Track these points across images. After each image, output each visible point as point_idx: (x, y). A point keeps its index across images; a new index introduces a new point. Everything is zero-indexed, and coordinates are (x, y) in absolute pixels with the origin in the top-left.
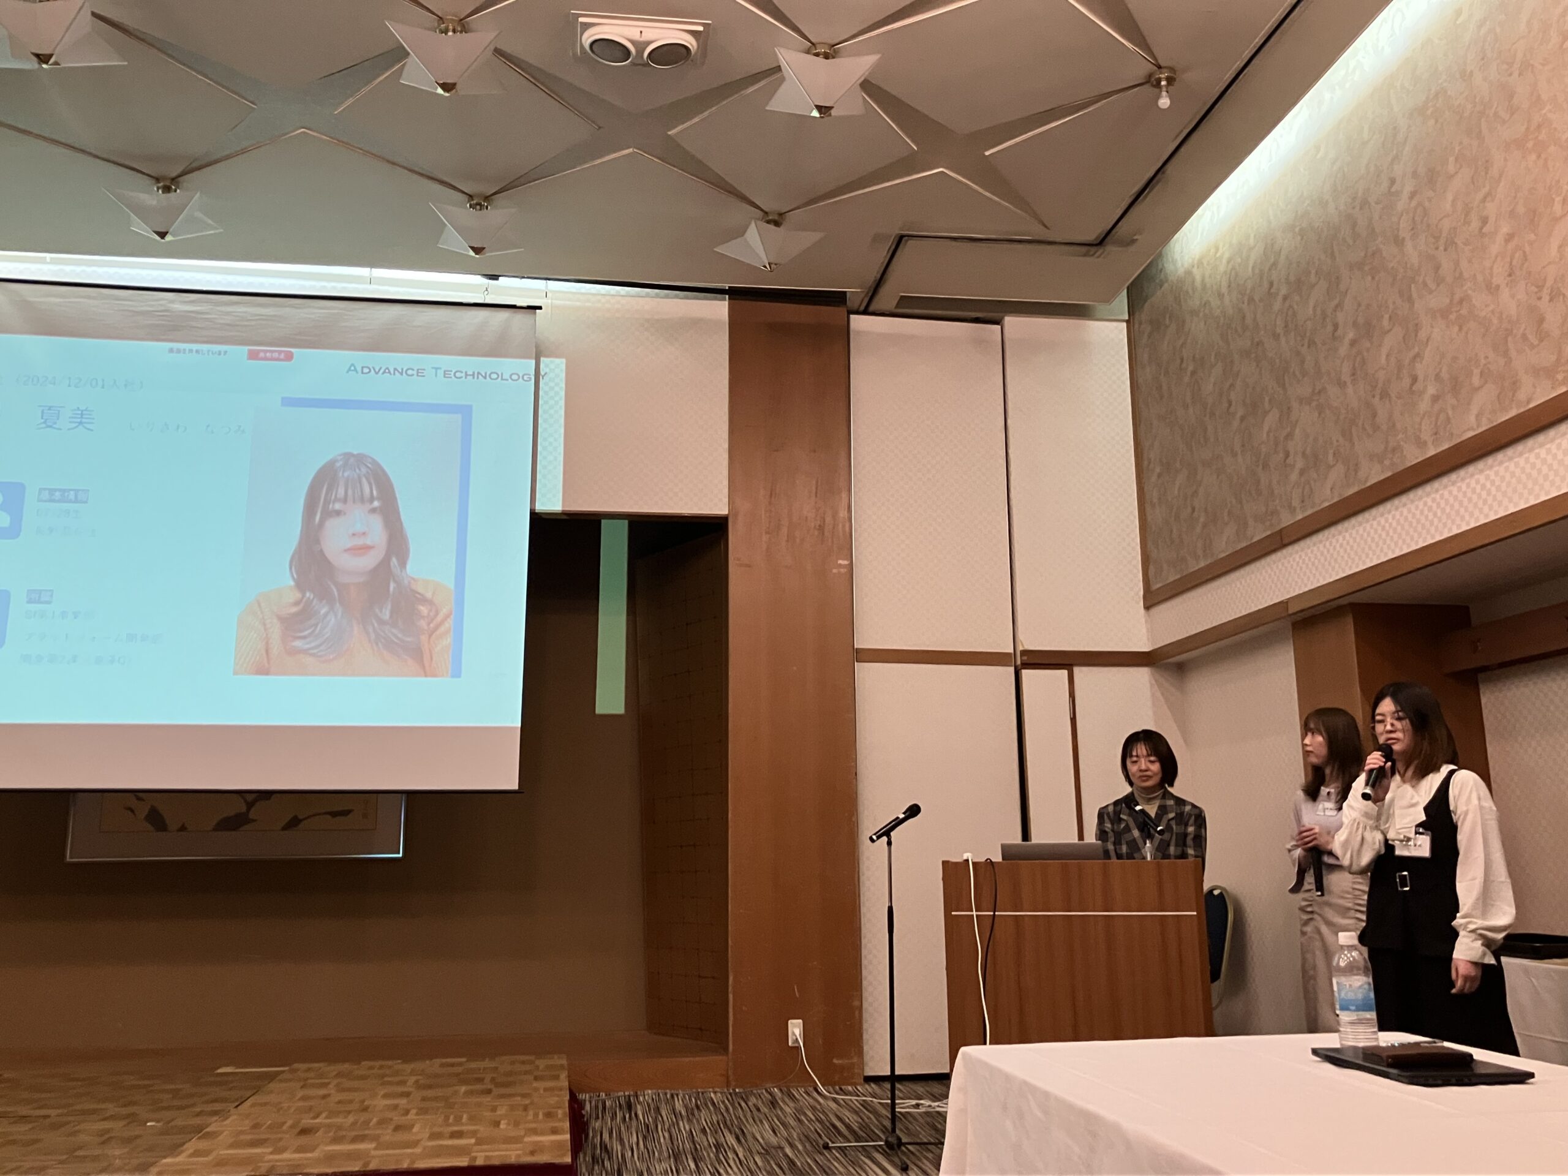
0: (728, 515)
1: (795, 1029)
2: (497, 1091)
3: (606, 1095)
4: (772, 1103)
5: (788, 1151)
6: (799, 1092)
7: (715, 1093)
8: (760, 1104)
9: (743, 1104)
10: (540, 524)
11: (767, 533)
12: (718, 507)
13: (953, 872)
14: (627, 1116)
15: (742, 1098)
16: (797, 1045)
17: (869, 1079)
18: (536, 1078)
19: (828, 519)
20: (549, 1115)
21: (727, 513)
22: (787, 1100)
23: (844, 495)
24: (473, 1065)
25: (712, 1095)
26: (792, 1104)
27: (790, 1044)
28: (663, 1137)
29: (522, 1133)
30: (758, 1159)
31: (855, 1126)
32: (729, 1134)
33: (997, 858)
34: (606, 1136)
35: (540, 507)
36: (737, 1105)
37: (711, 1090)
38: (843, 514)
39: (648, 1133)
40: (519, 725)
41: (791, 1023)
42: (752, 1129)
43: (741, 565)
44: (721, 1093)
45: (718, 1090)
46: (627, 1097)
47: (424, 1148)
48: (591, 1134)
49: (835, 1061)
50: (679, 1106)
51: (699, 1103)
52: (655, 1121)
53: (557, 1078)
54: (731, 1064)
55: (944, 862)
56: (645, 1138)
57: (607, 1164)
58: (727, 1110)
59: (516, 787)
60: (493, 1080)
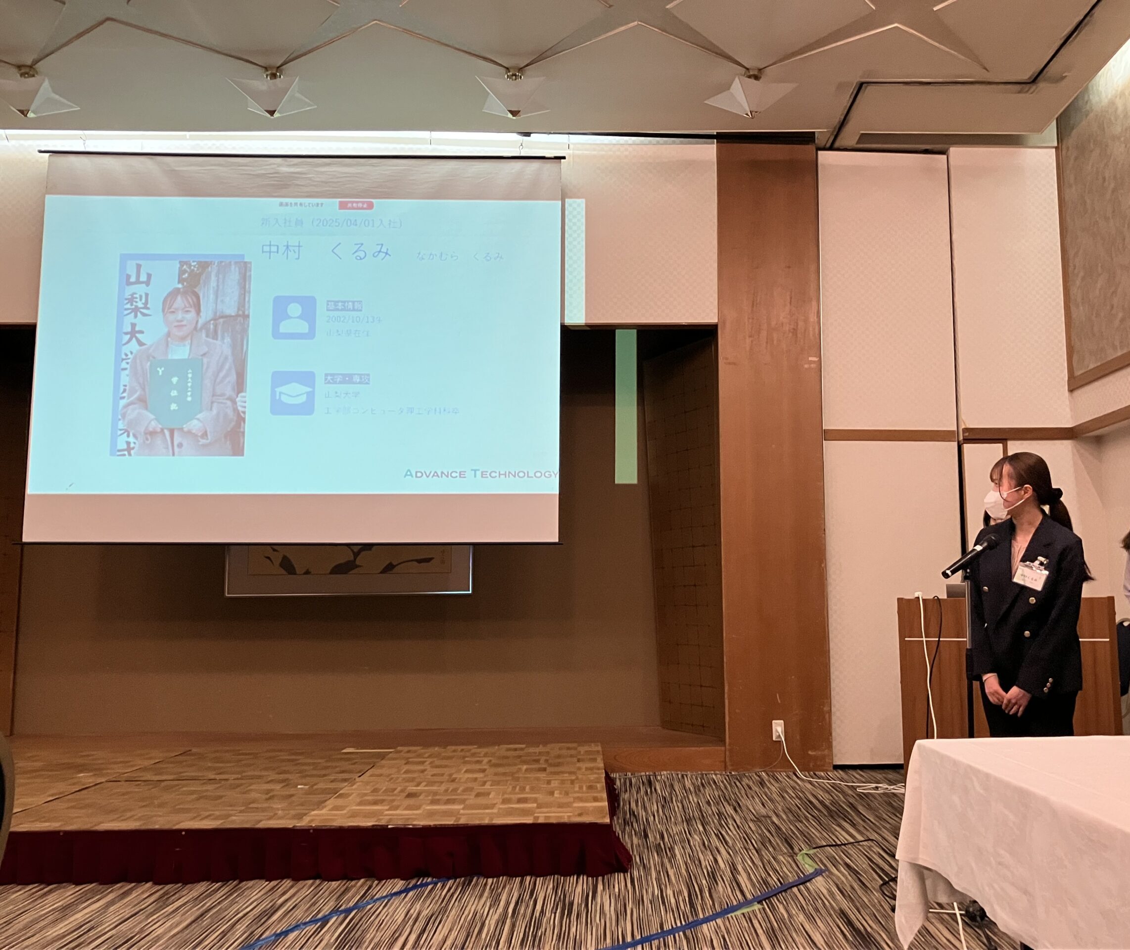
0: (717, 323)
1: (778, 728)
2: (549, 769)
3: (632, 775)
4: (761, 783)
5: (775, 819)
6: (782, 776)
7: (716, 775)
8: (751, 784)
9: (738, 783)
10: (569, 335)
11: (750, 336)
12: (711, 318)
13: (906, 608)
14: (649, 791)
15: (737, 779)
16: (779, 740)
17: (837, 767)
18: (579, 761)
19: (801, 324)
20: (590, 787)
21: (716, 321)
22: (771, 780)
23: (814, 303)
24: (531, 750)
25: (714, 776)
26: (776, 785)
27: (774, 739)
28: (677, 806)
29: (572, 800)
30: (751, 825)
31: (827, 803)
32: (728, 806)
33: (943, 596)
34: (633, 805)
35: (568, 321)
36: (733, 784)
37: (712, 772)
39: (665, 803)
40: (556, 491)
41: (776, 723)
42: (745, 802)
43: (730, 363)
44: (721, 775)
45: (718, 772)
46: (648, 777)
47: (500, 809)
48: (622, 804)
49: (810, 753)
50: (688, 784)
51: (703, 781)
52: (670, 794)
53: (594, 760)
54: (727, 753)
55: (898, 599)
56: (663, 807)
57: (635, 825)
58: (726, 788)
59: (557, 540)
60: (546, 761)
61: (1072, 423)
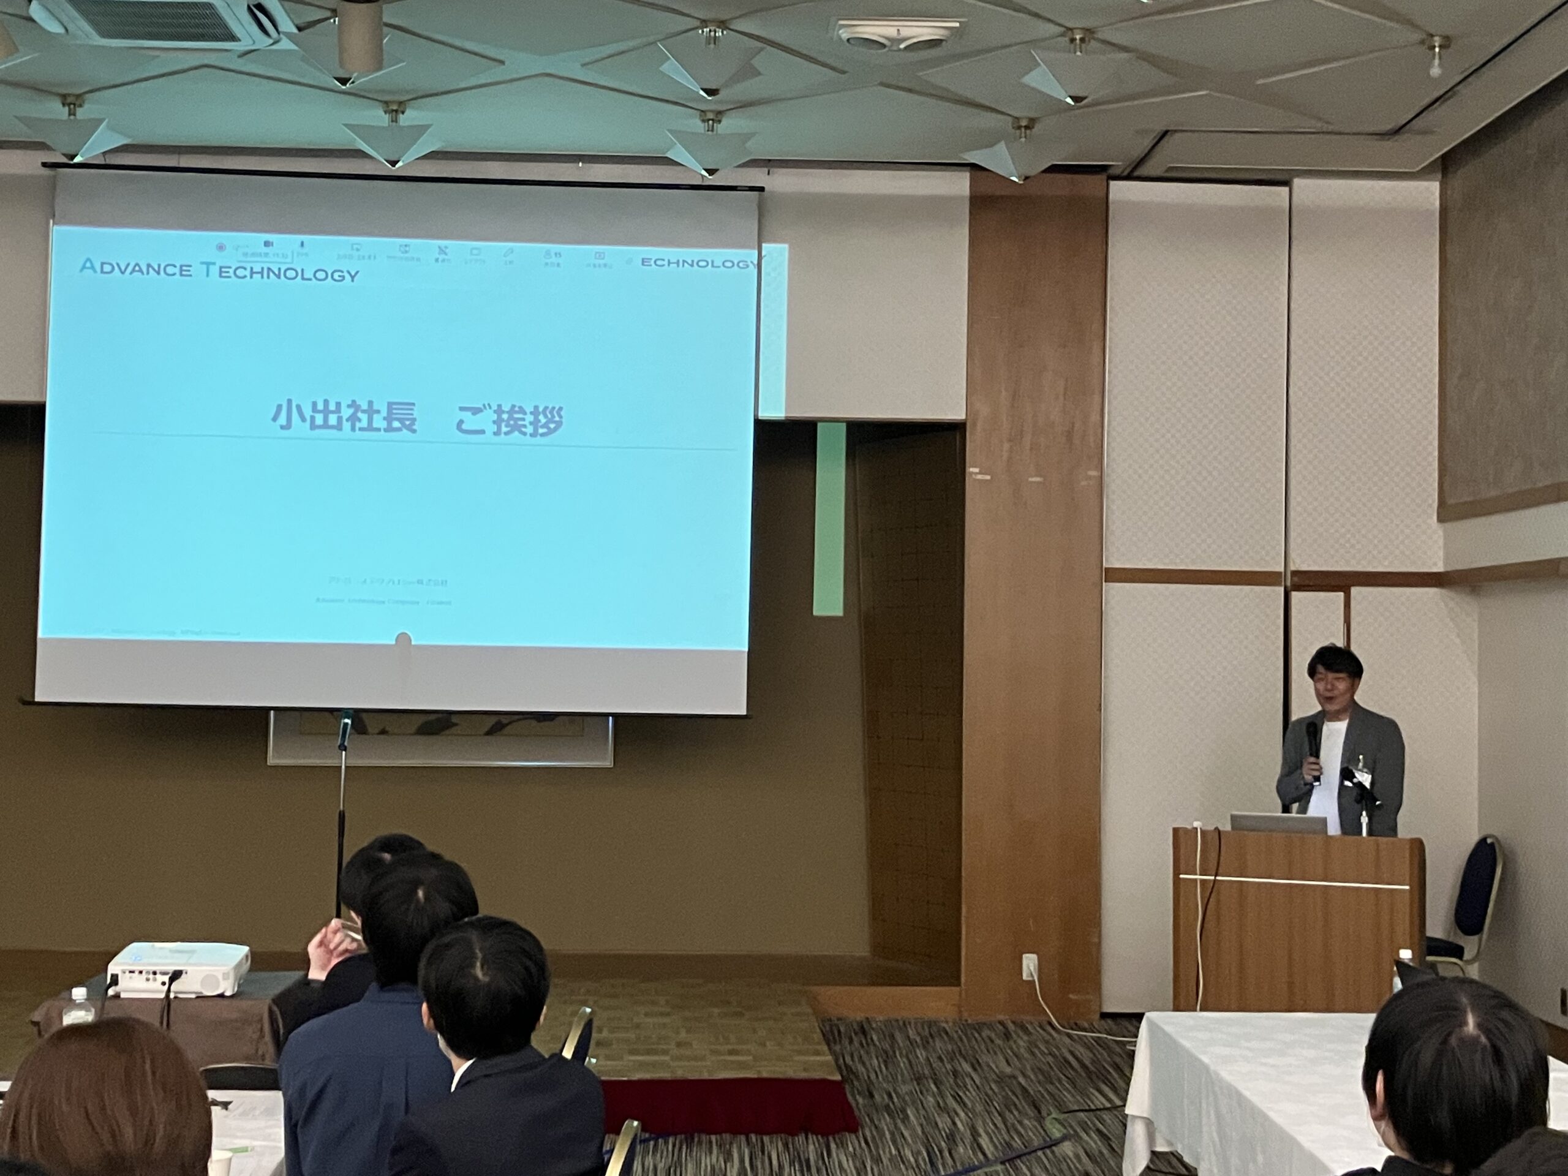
0: (966, 419)
1: (1030, 963)
2: (748, 1014)
4: (1005, 1034)
5: (1021, 1080)
6: (1032, 1027)
7: (947, 1022)
8: (993, 1036)
9: (977, 1035)
12: (958, 414)
13: (1182, 838)
15: (975, 1029)
16: (1030, 979)
17: (1105, 1016)
18: (780, 1003)
20: (805, 1038)
21: (963, 417)
22: (1021, 1034)
23: (1097, 398)
24: (712, 987)
25: (945, 1025)
26: (1026, 1038)
27: (1025, 978)
29: (789, 1053)
33: (1226, 827)
35: (765, 414)
36: (970, 1035)
38: (1095, 417)
40: (745, 648)
41: (1027, 958)
44: (954, 1023)
46: (860, 1024)
47: (712, 1060)
49: (1071, 996)
50: (913, 1034)
51: (932, 1031)
52: (892, 1047)
53: (798, 1003)
54: (963, 995)
55: (1173, 828)
58: (961, 1040)
59: (744, 712)
60: (738, 1003)
61: (1439, 568)
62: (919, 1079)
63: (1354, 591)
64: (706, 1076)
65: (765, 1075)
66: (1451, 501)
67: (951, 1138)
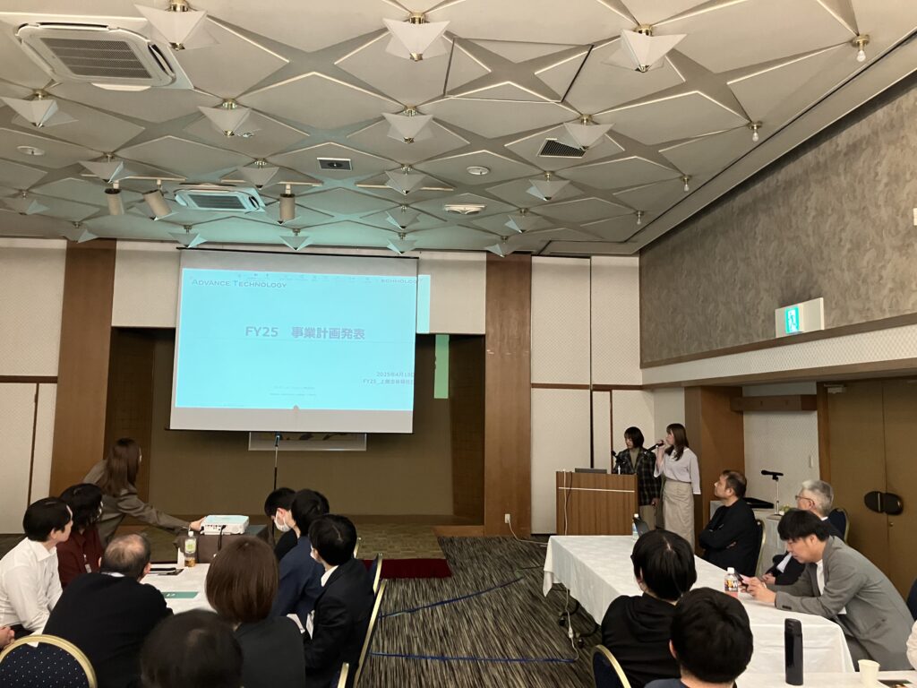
1: (507, 517)
2: (413, 536)
4: (500, 542)
5: (505, 557)
6: (509, 539)
8: (495, 542)
9: (490, 542)
10: (419, 338)
11: (500, 340)
12: (482, 331)
13: (559, 475)
16: (508, 523)
17: (533, 535)
19: (522, 335)
20: (433, 544)
22: (504, 541)
23: (528, 327)
25: (479, 539)
26: (506, 543)
29: (428, 550)
30: (497, 560)
31: (527, 550)
32: (486, 552)
33: (573, 471)
35: (418, 332)
38: (528, 333)
40: (412, 411)
41: (507, 515)
44: (482, 538)
46: (450, 538)
47: (402, 553)
49: (522, 529)
50: (469, 542)
51: (475, 541)
54: (485, 528)
55: (557, 473)
58: (485, 544)
59: (411, 432)
60: (410, 533)
61: (641, 384)
62: (471, 558)
63: (613, 391)
64: (399, 558)
65: (420, 557)
66: (645, 361)
67: (483, 578)
